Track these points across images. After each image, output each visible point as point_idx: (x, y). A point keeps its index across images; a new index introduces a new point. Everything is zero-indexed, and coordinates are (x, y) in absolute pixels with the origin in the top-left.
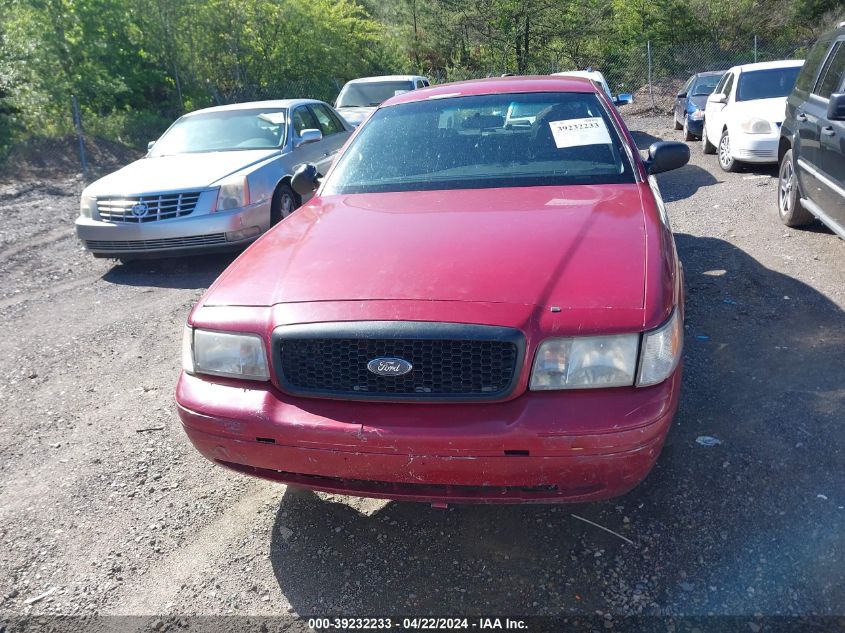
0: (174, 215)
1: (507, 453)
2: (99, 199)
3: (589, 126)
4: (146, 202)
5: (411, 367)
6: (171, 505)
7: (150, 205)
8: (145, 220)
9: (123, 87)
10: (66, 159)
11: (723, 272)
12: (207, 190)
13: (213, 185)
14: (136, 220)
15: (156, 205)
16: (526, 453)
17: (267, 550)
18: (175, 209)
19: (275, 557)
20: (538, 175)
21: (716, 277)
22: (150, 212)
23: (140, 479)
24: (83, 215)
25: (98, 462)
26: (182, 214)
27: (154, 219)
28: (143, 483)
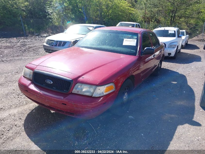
0: (60, 46)
1: (63, 104)
2: (48, 40)
3: (133, 41)
4: (56, 42)
5: (52, 83)
6: (19, 101)
7: (56, 43)
8: (55, 46)
9: (73, 17)
10: (58, 30)
11: (176, 83)
12: (68, 42)
13: (70, 41)
14: (53, 45)
15: (57, 43)
16: (66, 105)
17: (28, 113)
18: (61, 45)
19: (29, 115)
20: (115, 50)
21: (173, 83)
22: (56, 44)
23: (18, 95)
24: (45, 43)
25: (14, 90)
26: (62, 46)
27: (57, 46)
28: (18, 96)
